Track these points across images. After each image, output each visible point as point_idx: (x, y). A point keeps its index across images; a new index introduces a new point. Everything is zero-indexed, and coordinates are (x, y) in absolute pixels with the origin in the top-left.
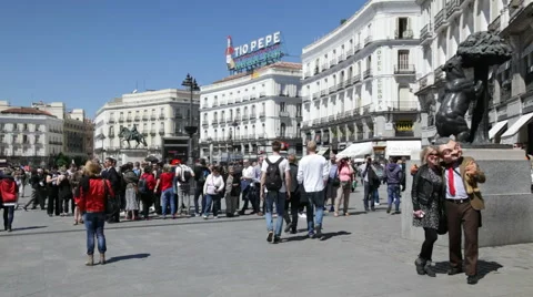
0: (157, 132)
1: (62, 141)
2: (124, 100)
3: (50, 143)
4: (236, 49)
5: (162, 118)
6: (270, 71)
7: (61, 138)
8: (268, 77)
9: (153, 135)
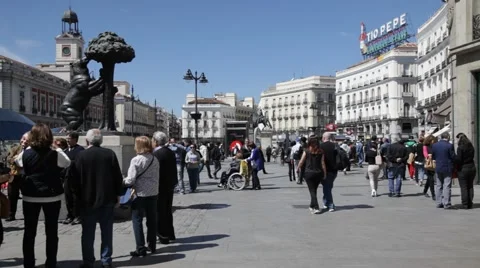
0: (302, 115)
2: (278, 88)
3: (224, 126)
4: (368, 35)
5: (305, 102)
6: (392, 54)
9: (299, 118)
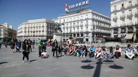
0: (41, 31)
1: (7, 34)
3: (4, 34)
4: (70, 7)
5: (43, 27)
6: (90, 11)
7: (7, 33)
8: (90, 12)
9: (40, 31)
